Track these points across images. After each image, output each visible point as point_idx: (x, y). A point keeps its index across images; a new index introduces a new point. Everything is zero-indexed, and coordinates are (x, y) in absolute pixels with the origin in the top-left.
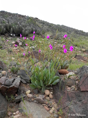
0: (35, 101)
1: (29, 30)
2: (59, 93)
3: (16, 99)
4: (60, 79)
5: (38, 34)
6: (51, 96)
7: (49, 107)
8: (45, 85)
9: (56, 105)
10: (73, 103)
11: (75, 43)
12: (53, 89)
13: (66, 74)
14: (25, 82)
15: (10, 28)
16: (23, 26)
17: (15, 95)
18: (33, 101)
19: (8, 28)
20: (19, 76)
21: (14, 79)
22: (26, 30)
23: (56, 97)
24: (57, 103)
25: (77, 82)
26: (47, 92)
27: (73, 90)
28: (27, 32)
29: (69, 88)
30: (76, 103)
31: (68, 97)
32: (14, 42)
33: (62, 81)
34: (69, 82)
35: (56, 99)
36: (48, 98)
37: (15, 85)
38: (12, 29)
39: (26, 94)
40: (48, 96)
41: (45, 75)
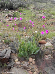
0: (22, 67)
1: (18, 5)
2: (39, 60)
3: (8, 66)
4: (40, 49)
5: (24, 7)
6: (34, 62)
7: (32, 71)
8: (29, 54)
9: (37, 70)
10: (50, 69)
11: (51, 12)
12: (35, 57)
13: (44, 44)
14: (15, 52)
15: (4, 5)
16: (14, 2)
17: (7, 63)
18: (20, 67)
19: (3, 4)
20: (10, 47)
21: (7, 51)
22: (15, 5)
23: (37, 63)
24: (38, 68)
25: (53, 51)
26: (31, 59)
27: (50, 58)
28: (16, 6)
29: (47, 56)
30: (52, 69)
31: (47, 64)
32: (7, 15)
33: (42, 51)
34: (47, 51)
35: (37, 64)
36: (31, 64)
37: (7, 56)
38: (5, 5)
39: (15, 62)
40: (32, 62)
41: (29, 47)
